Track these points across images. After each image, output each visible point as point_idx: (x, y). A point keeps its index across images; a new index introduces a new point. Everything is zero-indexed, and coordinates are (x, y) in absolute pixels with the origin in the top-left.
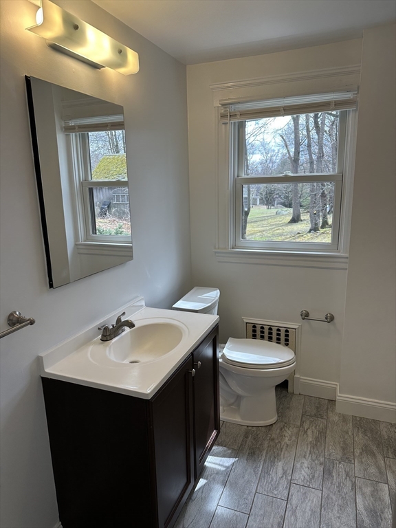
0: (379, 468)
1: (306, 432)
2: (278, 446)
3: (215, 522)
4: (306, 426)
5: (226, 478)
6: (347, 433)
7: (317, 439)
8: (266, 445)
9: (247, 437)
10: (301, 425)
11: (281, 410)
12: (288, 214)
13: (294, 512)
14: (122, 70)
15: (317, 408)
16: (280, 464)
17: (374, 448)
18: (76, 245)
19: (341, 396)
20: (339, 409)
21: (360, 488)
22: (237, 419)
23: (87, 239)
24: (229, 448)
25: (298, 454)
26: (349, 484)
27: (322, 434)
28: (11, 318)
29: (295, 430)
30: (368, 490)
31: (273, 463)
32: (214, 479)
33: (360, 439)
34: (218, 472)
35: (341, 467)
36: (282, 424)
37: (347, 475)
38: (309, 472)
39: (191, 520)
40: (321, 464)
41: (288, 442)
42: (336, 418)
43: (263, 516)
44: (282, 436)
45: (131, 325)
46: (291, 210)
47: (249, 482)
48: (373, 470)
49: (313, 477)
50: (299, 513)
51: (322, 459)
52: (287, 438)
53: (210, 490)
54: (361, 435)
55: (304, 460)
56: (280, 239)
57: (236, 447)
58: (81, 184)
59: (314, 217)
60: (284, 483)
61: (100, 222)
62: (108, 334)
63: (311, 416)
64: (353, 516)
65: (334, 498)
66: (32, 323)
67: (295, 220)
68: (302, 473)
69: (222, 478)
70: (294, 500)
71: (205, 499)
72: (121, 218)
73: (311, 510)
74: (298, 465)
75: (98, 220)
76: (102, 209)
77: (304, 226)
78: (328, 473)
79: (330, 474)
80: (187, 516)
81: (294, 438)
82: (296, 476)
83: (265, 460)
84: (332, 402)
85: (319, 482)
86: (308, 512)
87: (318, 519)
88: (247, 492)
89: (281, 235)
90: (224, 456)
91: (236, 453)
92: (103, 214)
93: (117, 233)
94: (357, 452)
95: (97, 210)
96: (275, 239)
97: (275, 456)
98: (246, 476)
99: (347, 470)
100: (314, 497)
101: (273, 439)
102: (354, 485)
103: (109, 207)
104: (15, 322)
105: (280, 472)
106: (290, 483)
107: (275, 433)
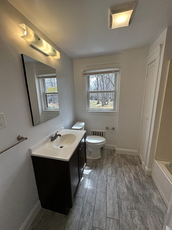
0: (129, 168)
1: (109, 160)
2: (102, 165)
3: (87, 191)
4: (109, 158)
5: (89, 176)
6: (119, 159)
7: (112, 162)
8: (99, 165)
9: (94, 163)
10: (107, 158)
11: (102, 154)
12: (96, 102)
13: (109, 185)
14: (55, 57)
15: (111, 152)
16: (103, 170)
17: (127, 163)
18: (42, 111)
19: (117, 149)
20: (116, 152)
21: (125, 175)
22: (91, 158)
23: (45, 109)
24: (89, 167)
25: (108, 167)
26: (122, 174)
27: (113, 160)
28: (19, 137)
29: (106, 159)
30: (127, 175)
31: (101, 170)
32: (86, 177)
33: (123, 161)
34: (87, 175)
35: (119, 169)
36: (102, 158)
37: (121, 171)
38: (111, 172)
39: (80, 192)
40: (114, 169)
41: (105, 163)
42: (116, 155)
43: (101, 187)
44: (103, 162)
45: (60, 136)
46: (97, 101)
47: (96, 177)
48: (127, 169)
49: (113, 173)
50: (111, 185)
51: (114, 167)
52: (104, 162)
53: (85, 180)
54: (123, 159)
55: (109, 168)
56: (95, 108)
57: (91, 166)
58: (43, 94)
59: (102, 102)
60: (105, 176)
61: (49, 105)
62: (53, 139)
63: (109, 155)
64: (125, 184)
65: (119, 179)
66: (26, 139)
67: (98, 103)
68: (110, 172)
69: (88, 176)
70: (109, 181)
71: (84, 184)
72: (54, 103)
73: (114, 183)
74: (108, 170)
75: (48, 104)
76: (49, 101)
77: (100, 104)
78: (116, 171)
79: (117, 172)
80: (79, 190)
81: (106, 162)
82: (108, 173)
83: (99, 169)
84: (114, 150)
85: (114, 174)
86: (113, 184)
87: (116, 186)
88: (95, 180)
89: (95, 107)
90: (88, 169)
91: (91, 168)
92: (50, 102)
93: (53, 107)
94: (123, 164)
95: (48, 101)
96: (94, 108)
97: (102, 168)
98: (95, 175)
99: (121, 170)
100: (114, 179)
101: (100, 163)
102: (123, 174)
103: (51, 101)
104: (20, 139)
105: (104, 173)
106: (107, 176)
107: (101, 161)
